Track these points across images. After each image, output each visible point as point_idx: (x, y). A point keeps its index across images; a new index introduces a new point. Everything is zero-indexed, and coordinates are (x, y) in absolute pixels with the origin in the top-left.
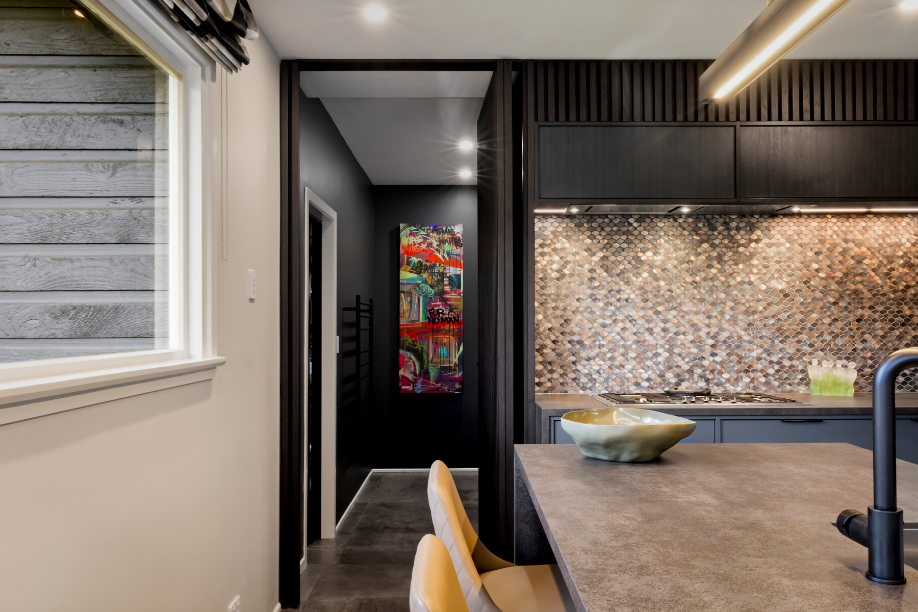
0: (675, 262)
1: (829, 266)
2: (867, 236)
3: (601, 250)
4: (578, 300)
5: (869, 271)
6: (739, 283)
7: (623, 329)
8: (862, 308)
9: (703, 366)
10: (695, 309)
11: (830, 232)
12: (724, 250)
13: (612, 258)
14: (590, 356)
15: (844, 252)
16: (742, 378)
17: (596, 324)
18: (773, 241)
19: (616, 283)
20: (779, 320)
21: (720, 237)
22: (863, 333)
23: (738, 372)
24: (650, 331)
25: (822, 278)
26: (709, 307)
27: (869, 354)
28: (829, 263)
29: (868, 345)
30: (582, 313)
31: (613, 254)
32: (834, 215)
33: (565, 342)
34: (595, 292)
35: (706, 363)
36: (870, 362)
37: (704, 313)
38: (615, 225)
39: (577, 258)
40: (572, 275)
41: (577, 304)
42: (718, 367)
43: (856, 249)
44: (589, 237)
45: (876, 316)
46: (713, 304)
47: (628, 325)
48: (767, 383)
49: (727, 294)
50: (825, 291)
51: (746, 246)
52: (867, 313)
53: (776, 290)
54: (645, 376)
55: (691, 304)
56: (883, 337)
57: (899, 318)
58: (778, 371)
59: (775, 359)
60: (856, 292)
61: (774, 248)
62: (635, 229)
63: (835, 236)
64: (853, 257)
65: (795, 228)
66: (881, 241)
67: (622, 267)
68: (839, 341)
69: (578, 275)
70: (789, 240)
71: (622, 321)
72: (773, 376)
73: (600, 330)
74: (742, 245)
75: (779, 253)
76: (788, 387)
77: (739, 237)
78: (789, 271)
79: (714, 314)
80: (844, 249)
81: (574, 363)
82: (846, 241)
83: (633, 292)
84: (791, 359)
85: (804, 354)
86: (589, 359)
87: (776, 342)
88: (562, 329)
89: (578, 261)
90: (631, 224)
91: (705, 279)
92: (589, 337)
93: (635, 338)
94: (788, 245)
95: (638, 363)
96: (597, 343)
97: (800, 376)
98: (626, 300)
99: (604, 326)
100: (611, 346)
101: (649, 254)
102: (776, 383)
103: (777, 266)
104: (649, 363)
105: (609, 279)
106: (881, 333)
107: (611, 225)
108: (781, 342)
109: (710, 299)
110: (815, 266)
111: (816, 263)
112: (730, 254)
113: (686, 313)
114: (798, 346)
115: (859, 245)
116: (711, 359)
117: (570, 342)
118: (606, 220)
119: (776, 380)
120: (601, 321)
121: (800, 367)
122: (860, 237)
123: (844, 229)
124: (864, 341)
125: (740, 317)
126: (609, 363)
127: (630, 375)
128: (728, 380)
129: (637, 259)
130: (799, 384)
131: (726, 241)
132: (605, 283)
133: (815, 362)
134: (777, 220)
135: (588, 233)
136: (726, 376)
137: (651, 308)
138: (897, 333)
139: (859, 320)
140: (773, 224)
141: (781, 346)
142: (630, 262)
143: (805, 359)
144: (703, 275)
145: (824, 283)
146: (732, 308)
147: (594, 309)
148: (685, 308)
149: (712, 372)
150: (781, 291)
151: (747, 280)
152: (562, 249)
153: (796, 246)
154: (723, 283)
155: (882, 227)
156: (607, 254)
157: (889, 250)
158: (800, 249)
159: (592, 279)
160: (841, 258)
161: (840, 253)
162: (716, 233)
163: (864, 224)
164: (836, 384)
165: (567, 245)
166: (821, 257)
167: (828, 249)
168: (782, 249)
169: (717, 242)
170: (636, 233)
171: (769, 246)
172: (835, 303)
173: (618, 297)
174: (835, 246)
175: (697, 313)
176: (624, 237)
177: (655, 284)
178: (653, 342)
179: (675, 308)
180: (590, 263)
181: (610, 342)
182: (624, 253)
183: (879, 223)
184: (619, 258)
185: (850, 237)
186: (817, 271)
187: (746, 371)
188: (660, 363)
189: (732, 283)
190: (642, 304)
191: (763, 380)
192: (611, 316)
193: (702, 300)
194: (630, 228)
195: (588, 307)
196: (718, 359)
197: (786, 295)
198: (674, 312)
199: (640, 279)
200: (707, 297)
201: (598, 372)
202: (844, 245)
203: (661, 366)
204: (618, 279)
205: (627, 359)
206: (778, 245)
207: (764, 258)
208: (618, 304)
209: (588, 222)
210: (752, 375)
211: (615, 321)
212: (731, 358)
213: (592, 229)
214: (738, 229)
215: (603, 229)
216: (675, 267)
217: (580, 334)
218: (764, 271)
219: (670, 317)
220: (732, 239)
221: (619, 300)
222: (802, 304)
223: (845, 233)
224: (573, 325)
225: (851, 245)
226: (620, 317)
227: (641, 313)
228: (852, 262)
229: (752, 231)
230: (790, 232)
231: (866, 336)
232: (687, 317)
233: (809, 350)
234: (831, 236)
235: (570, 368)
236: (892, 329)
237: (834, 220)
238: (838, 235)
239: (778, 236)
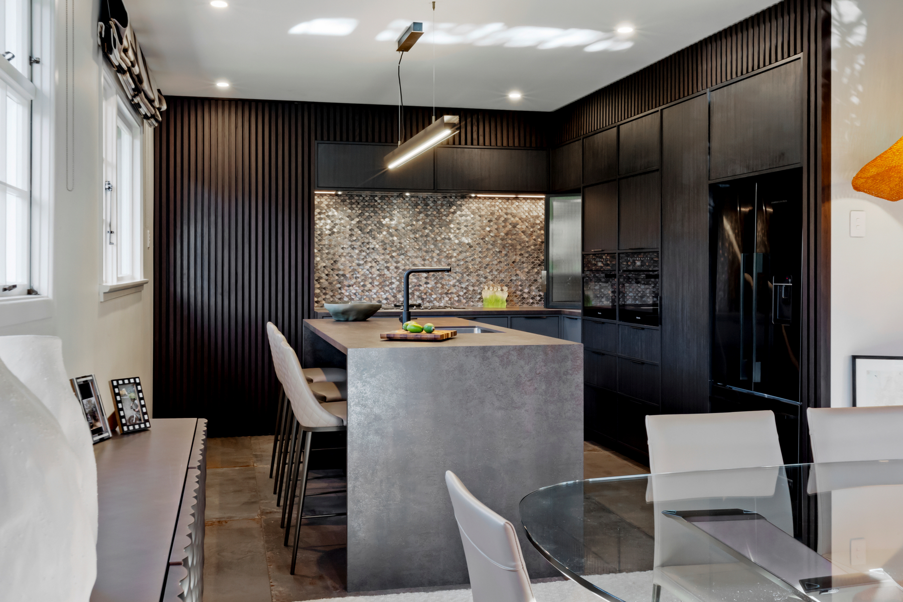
0: (404, 225)
1: (497, 229)
2: (519, 211)
3: (358, 217)
4: (343, 248)
5: (520, 232)
6: (443, 239)
7: (371, 267)
8: (516, 255)
9: (420, 290)
10: (415, 255)
11: (497, 208)
12: (433, 218)
13: (364, 222)
14: (350, 284)
15: (506, 220)
16: (444, 298)
17: (354, 264)
18: (463, 213)
19: (367, 238)
20: (467, 262)
21: (431, 210)
22: (516, 270)
23: (441, 294)
24: (388, 268)
25: (492, 237)
26: (425, 254)
27: (520, 283)
28: (496, 227)
29: (519, 277)
30: (345, 256)
31: (365, 220)
32: (500, 198)
33: (334, 275)
34: (353, 243)
35: (422, 288)
36: (520, 288)
37: (421, 257)
38: (366, 201)
39: (342, 221)
40: (338, 233)
41: (342, 251)
42: (430, 291)
43: (512, 219)
44: (349, 209)
45: (524, 260)
46: (427, 252)
47: (374, 264)
48: (459, 301)
49: (435, 245)
50: (494, 244)
51: (447, 216)
52: (518, 258)
53: (464, 243)
54: (385, 296)
55: (413, 252)
56: (528, 272)
57: (538, 261)
58: (465, 293)
59: (464, 286)
60: (512, 245)
61: (464, 218)
62: (379, 204)
63: (500, 211)
64: (510, 224)
65: (477, 205)
66: (527, 214)
67: (370, 228)
68: (502, 276)
69: (343, 232)
70: (473, 213)
71: (370, 262)
72: (463, 296)
73: (356, 267)
74: (445, 215)
75: (466, 221)
76: (472, 303)
77: (442, 210)
78: (473, 232)
79: (427, 258)
80: (505, 219)
81: (340, 288)
82: (507, 214)
83: (378, 243)
84: (473, 286)
85: (481, 283)
86: (349, 286)
87: (465, 275)
88: (333, 267)
89: (343, 224)
90: (376, 201)
91: (422, 236)
92: (350, 272)
93: (378, 272)
94: (472, 216)
95: (380, 288)
96: (355, 276)
97: (479, 296)
98: (373, 249)
99: (359, 265)
100: (363, 278)
101: (387, 220)
102: (464, 301)
103: (466, 229)
104: (387, 288)
105: (362, 235)
106: (526, 270)
107: (364, 201)
108: (468, 275)
109: (425, 249)
110: (488, 229)
111: (489, 227)
112: (437, 220)
113: (410, 257)
114: (478, 278)
115: (514, 216)
116: (425, 286)
117: (337, 275)
118: (361, 198)
119: (464, 299)
120: (357, 262)
121: (479, 291)
122: (515, 211)
123: (505, 206)
124: (517, 275)
125: (443, 260)
126: (362, 288)
127: (375, 296)
128: (435, 299)
129: (380, 223)
130: (478, 301)
131: (435, 213)
132: (360, 238)
133: (486, 288)
134: (466, 200)
135: (349, 206)
136: (434, 296)
137: (388, 254)
138: (536, 270)
139: (513, 262)
140: (464, 203)
141: (467, 278)
142: (375, 225)
143: (482, 286)
144: (421, 233)
145: (493, 239)
146: (438, 255)
147: (352, 254)
148: (409, 254)
149: (425, 294)
150: (468, 244)
151: (447, 237)
152: (333, 216)
153: (477, 216)
154: (433, 239)
155: (528, 206)
156: (361, 219)
157: (532, 220)
158: (479, 218)
159: (351, 235)
160: (503, 224)
161: (503, 221)
162: (429, 207)
163: (517, 204)
164: (497, 301)
165: (336, 213)
166: (492, 224)
167: (496, 219)
168: (469, 218)
169: (429, 213)
170: (379, 206)
171: (461, 216)
172: (500, 252)
173: (368, 247)
174: (500, 217)
175: (416, 257)
176: (372, 209)
177: (391, 239)
178: (390, 275)
179: (403, 254)
180: (350, 225)
181: (362, 275)
182: (371, 219)
183: (526, 203)
184: (369, 222)
185: (509, 211)
186: (490, 232)
187: (447, 294)
188: (394, 289)
189: (439, 238)
190: (383, 251)
191: (456, 299)
192: (363, 259)
193: (420, 249)
194: (376, 203)
195: (348, 253)
196: (429, 286)
197: (471, 247)
198: (402, 257)
199: (381, 236)
200: (423, 247)
201: (355, 294)
202: (506, 216)
203: (394, 290)
204: (368, 236)
205: (373, 286)
206: (466, 216)
207: (458, 224)
208: (368, 252)
209: (349, 199)
210: (450, 296)
211: (366, 262)
212: (437, 285)
213: (351, 203)
214: (442, 205)
215: (358, 204)
216: (404, 228)
217: (344, 270)
218: (458, 231)
219: (400, 260)
220: (439, 212)
221: (368, 249)
222: (480, 252)
223: (506, 209)
224: (339, 264)
225: (509, 216)
226: (369, 259)
227: (382, 257)
228: (510, 227)
229: (450, 207)
230: (474, 208)
231: (518, 272)
232: (410, 260)
233: (484, 280)
234: (498, 211)
235: (337, 291)
236: (533, 268)
237: (500, 201)
238: (502, 210)
239: (466, 210)
